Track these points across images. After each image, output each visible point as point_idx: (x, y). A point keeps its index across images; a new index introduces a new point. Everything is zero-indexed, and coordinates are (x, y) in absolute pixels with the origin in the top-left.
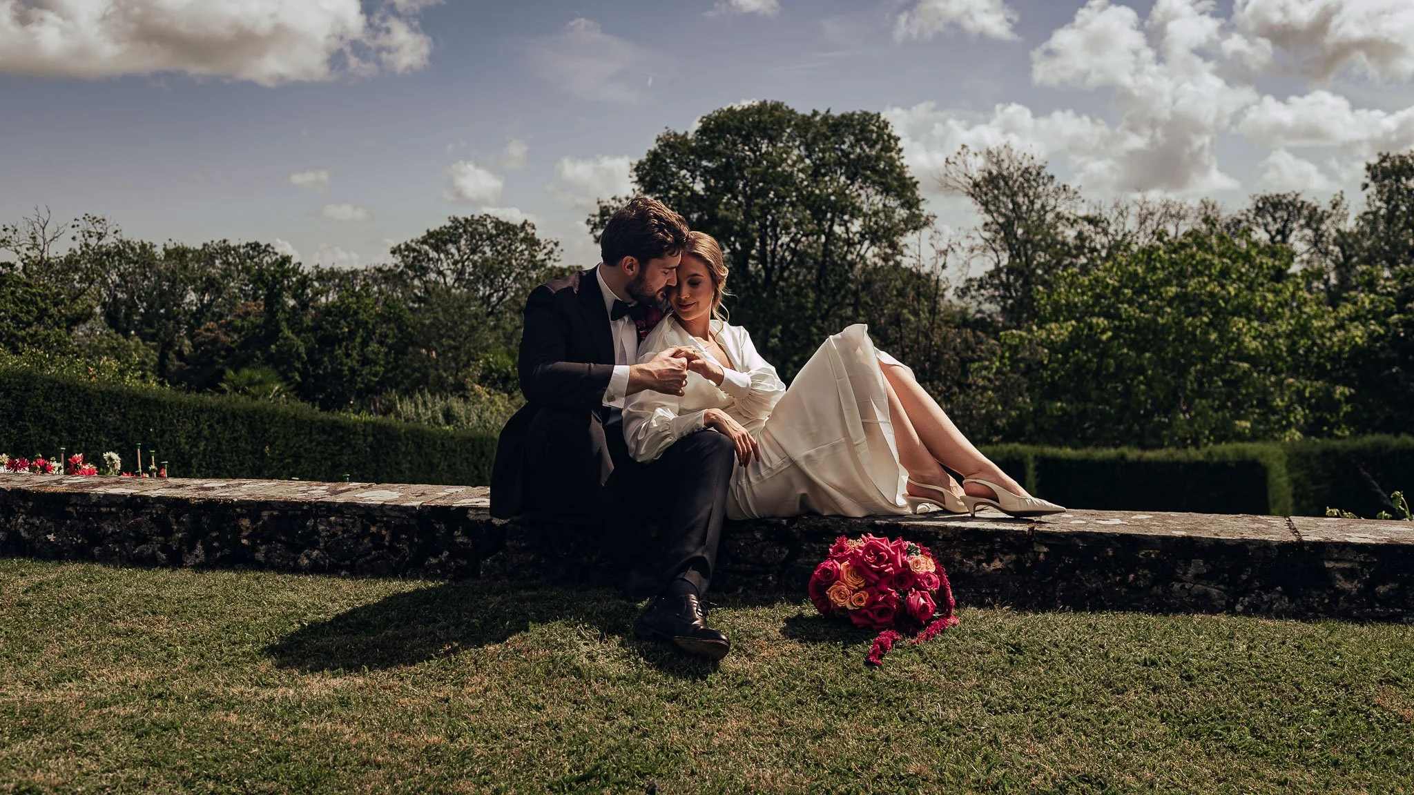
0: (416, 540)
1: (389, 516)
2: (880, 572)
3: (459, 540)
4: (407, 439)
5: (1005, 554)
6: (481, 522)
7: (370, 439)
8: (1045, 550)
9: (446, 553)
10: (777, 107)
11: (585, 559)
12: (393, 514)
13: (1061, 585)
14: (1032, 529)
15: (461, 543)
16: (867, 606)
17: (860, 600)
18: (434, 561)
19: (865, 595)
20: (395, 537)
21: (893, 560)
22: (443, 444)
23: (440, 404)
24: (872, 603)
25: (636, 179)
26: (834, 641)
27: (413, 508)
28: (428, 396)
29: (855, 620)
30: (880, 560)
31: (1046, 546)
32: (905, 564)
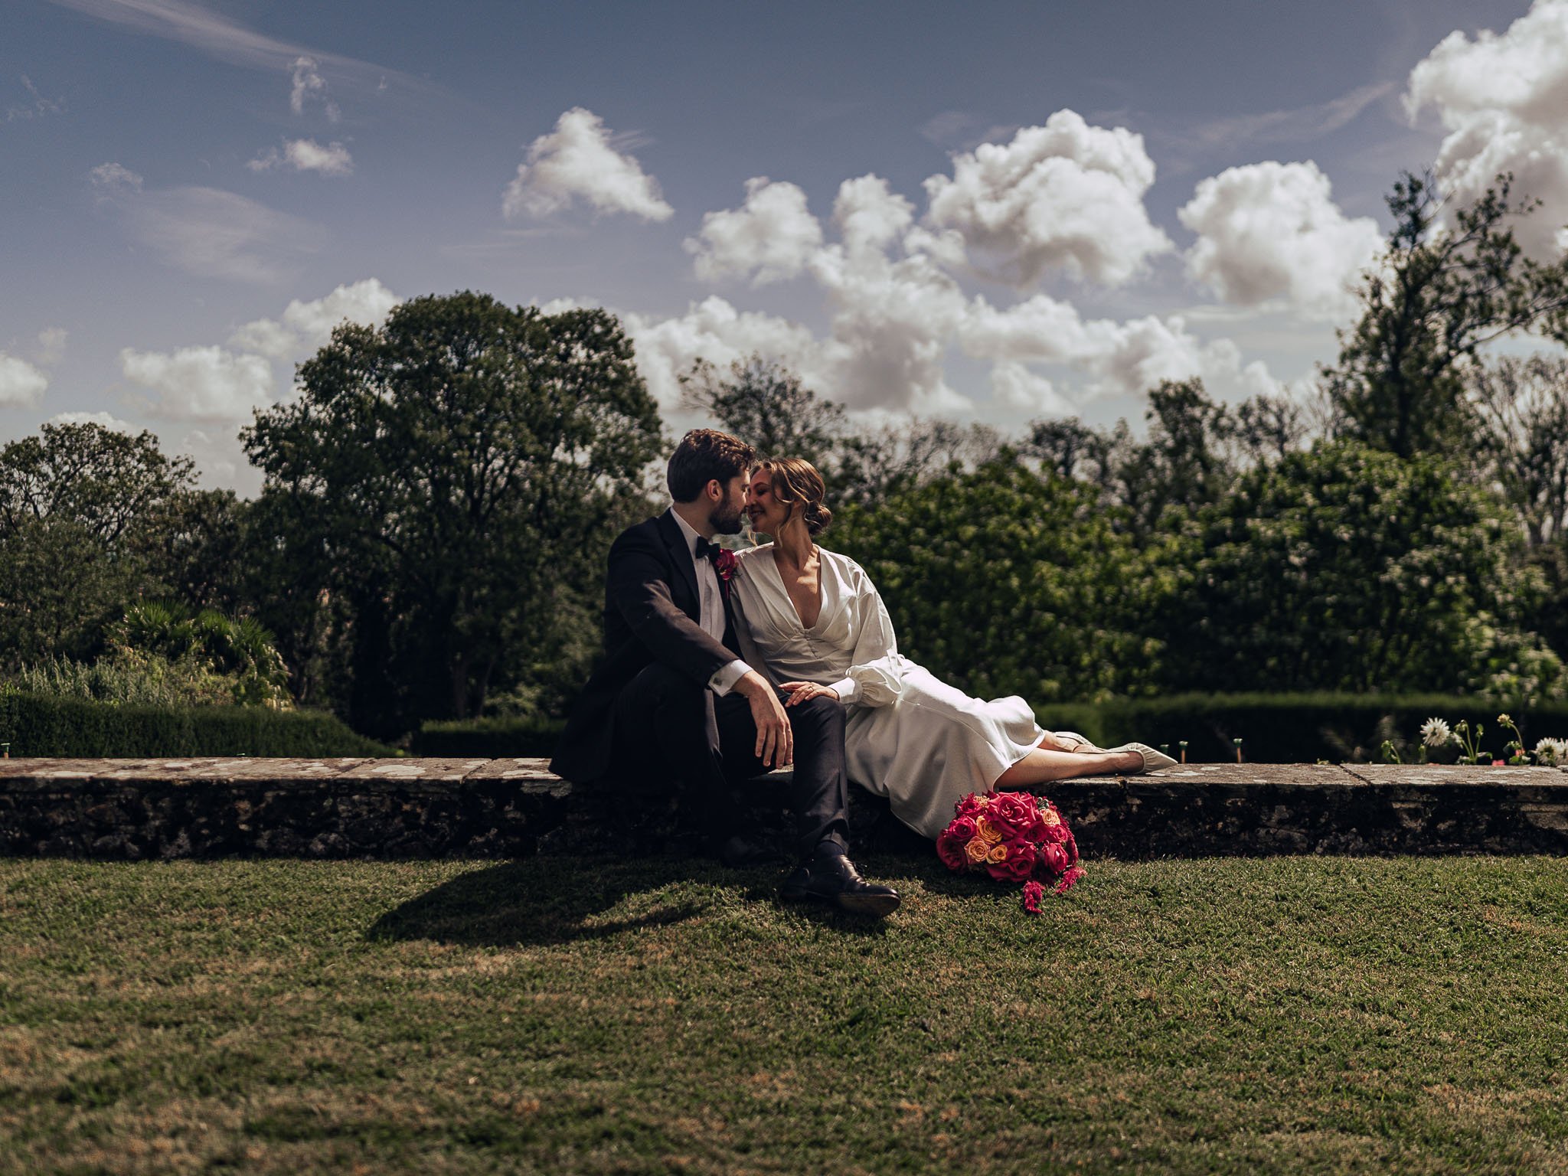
0: (458, 818)
1: (425, 792)
2: (1017, 826)
3: (511, 815)
5: (1099, 808)
6: (538, 795)
8: (1138, 802)
9: (494, 831)
10: (467, 299)
11: (659, 830)
12: (431, 790)
13: (1154, 836)
14: (1124, 783)
15: (514, 819)
16: (1007, 861)
17: (1000, 853)
18: (480, 840)
19: (1004, 849)
20: (433, 815)
21: (1027, 813)
24: (1012, 856)
26: (983, 893)
27: (456, 782)
29: (994, 874)
30: (1016, 814)
31: (1139, 798)
32: (1039, 818)
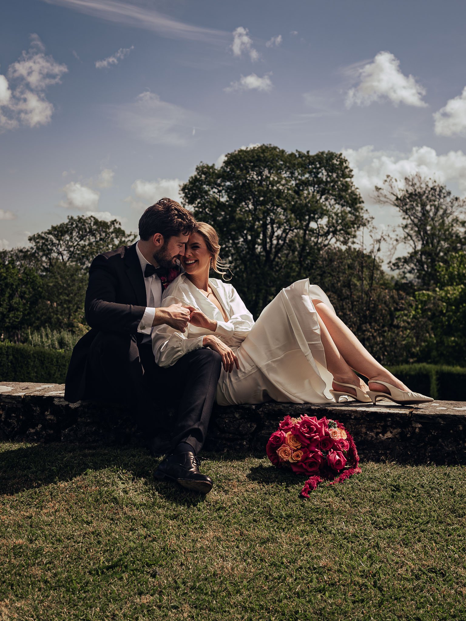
0: (21, 417)
1: (4, 402)
2: (311, 438)
3: (48, 417)
4: (35, 357)
5: (394, 428)
6: (62, 406)
7: (11, 357)
8: (420, 426)
9: (40, 426)
11: (127, 430)
12: (7, 401)
13: (429, 449)
14: (411, 413)
15: (50, 419)
16: (302, 461)
17: (298, 456)
18: (32, 431)
19: (301, 453)
20: (8, 416)
21: (319, 431)
22: (57, 361)
23: (56, 335)
24: (305, 458)
25: (183, 195)
26: (280, 482)
27: (20, 397)
28: (49, 330)
29: (295, 469)
30: (311, 431)
31: (420, 423)
32: (327, 434)
